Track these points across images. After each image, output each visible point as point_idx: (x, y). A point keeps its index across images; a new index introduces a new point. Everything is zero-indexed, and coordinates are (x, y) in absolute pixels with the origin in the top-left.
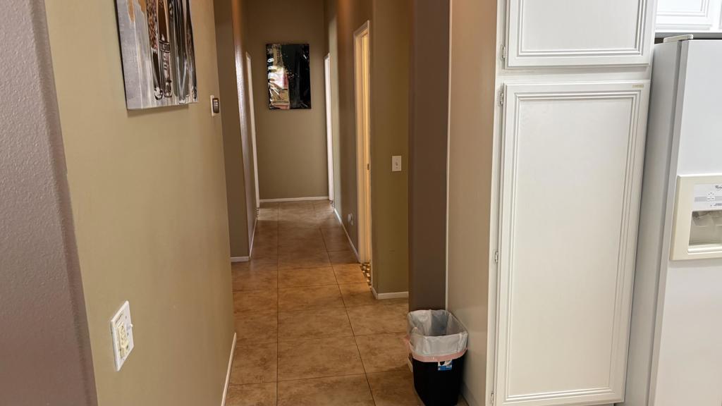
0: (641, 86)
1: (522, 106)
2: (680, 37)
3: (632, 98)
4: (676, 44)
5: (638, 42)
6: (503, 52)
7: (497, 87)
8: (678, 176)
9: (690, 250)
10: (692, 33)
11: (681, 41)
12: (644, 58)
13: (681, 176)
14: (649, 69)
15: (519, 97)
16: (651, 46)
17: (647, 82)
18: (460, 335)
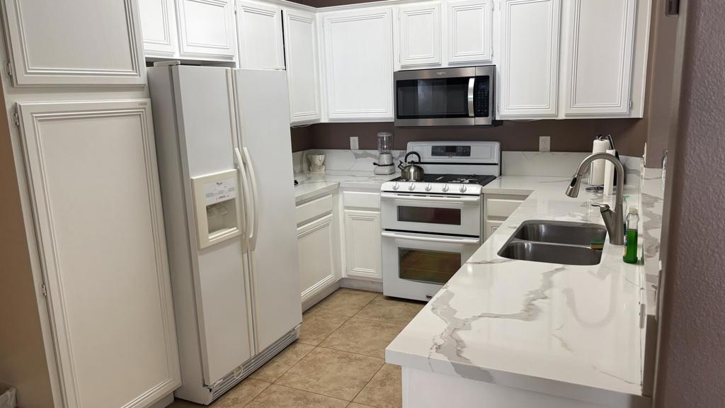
0: (145, 104)
1: (39, 126)
2: (171, 63)
3: (140, 115)
4: (167, 68)
5: (134, 65)
6: (8, 69)
7: (8, 107)
8: (192, 179)
9: (210, 238)
10: (180, 60)
11: (171, 66)
12: (141, 80)
13: (193, 178)
14: (146, 89)
15: (36, 117)
16: (145, 69)
17: (148, 100)
18: (8, 393)
